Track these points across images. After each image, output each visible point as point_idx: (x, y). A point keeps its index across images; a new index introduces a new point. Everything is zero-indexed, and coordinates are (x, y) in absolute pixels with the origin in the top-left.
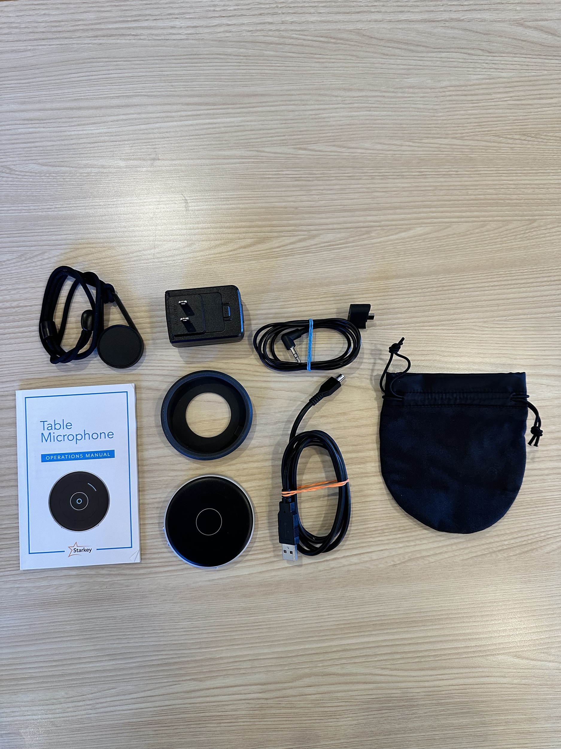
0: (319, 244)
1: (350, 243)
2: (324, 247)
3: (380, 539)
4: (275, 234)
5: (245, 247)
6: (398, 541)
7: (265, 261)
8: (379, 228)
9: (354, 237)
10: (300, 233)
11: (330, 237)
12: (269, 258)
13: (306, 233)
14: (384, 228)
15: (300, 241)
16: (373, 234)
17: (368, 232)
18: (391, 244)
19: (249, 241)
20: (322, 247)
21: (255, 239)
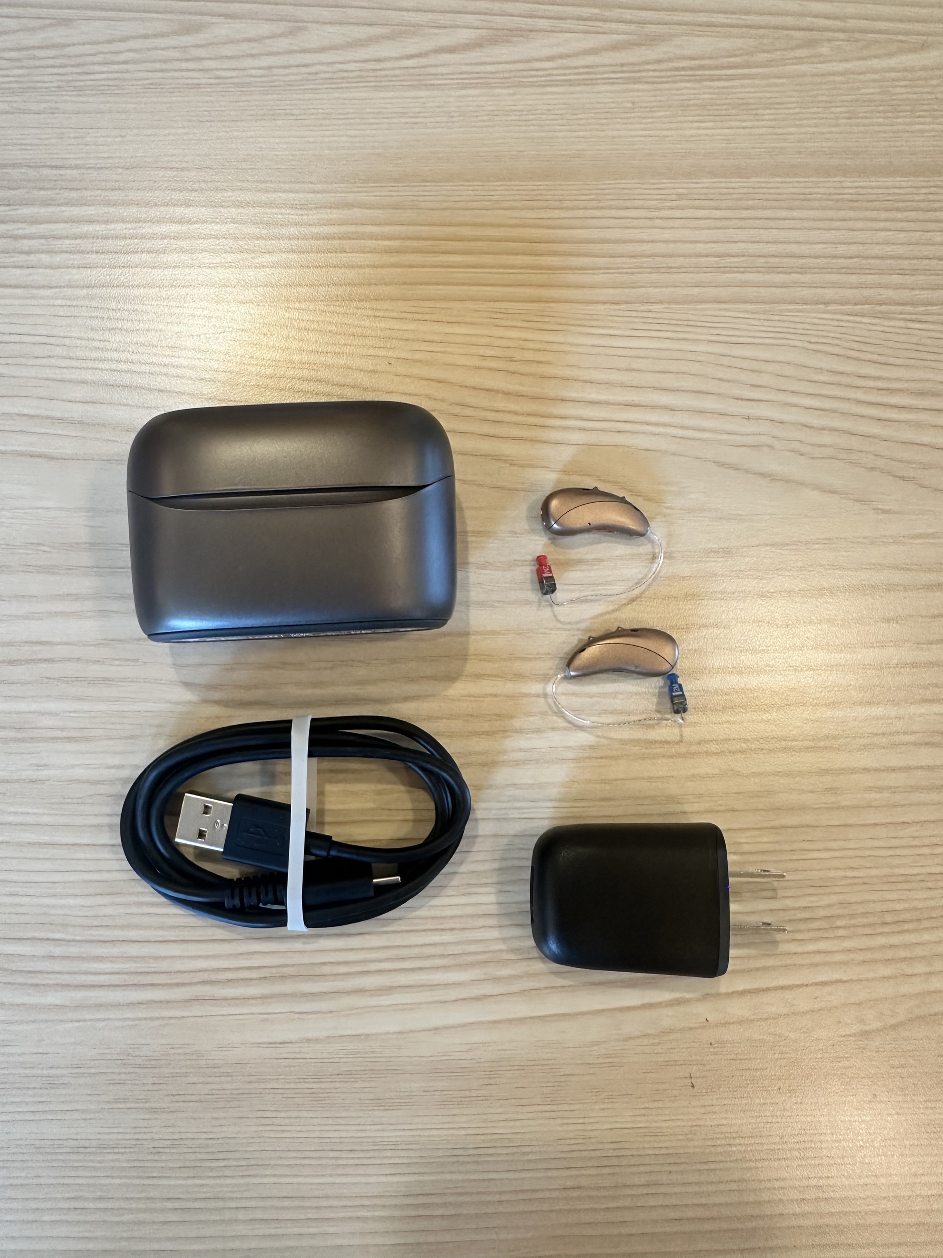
0: (670, 60)
1: (757, 67)
2: (683, 69)
3: (822, 946)
4: (543, 23)
5: (451, 50)
6: (877, 955)
7: (511, 91)
8: (841, 36)
9: (767, 52)
10: (614, 26)
11: (702, 44)
12: (521, 85)
13: (633, 27)
14: (857, 35)
15: (615, 47)
16: (825, 50)
17: (810, 44)
18: (874, 81)
19: (464, 35)
20: (677, 69)
21: (483, 32)
